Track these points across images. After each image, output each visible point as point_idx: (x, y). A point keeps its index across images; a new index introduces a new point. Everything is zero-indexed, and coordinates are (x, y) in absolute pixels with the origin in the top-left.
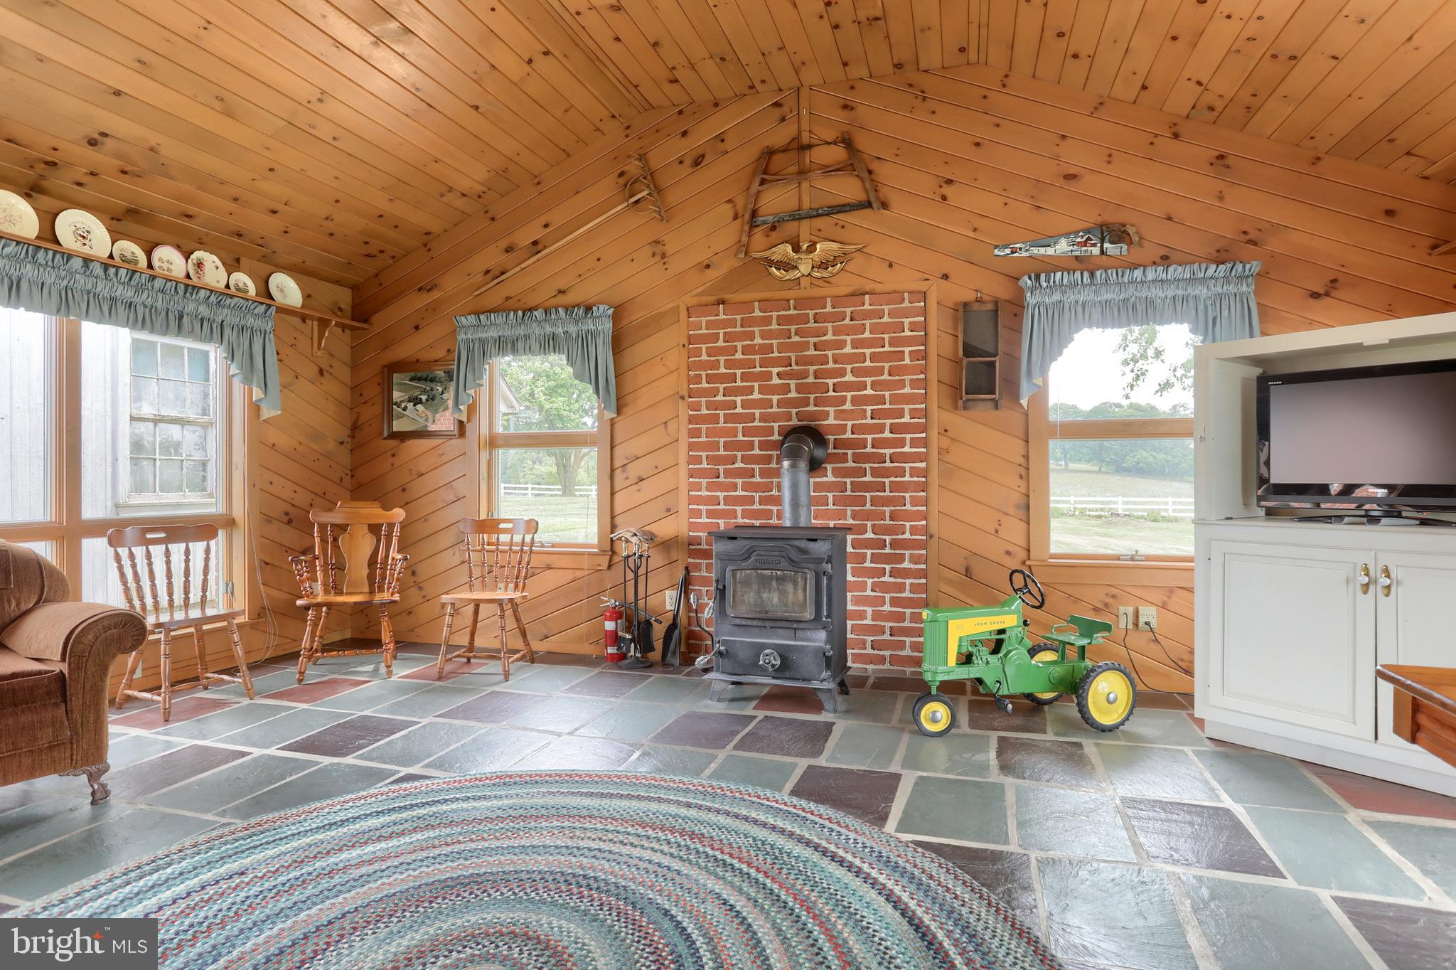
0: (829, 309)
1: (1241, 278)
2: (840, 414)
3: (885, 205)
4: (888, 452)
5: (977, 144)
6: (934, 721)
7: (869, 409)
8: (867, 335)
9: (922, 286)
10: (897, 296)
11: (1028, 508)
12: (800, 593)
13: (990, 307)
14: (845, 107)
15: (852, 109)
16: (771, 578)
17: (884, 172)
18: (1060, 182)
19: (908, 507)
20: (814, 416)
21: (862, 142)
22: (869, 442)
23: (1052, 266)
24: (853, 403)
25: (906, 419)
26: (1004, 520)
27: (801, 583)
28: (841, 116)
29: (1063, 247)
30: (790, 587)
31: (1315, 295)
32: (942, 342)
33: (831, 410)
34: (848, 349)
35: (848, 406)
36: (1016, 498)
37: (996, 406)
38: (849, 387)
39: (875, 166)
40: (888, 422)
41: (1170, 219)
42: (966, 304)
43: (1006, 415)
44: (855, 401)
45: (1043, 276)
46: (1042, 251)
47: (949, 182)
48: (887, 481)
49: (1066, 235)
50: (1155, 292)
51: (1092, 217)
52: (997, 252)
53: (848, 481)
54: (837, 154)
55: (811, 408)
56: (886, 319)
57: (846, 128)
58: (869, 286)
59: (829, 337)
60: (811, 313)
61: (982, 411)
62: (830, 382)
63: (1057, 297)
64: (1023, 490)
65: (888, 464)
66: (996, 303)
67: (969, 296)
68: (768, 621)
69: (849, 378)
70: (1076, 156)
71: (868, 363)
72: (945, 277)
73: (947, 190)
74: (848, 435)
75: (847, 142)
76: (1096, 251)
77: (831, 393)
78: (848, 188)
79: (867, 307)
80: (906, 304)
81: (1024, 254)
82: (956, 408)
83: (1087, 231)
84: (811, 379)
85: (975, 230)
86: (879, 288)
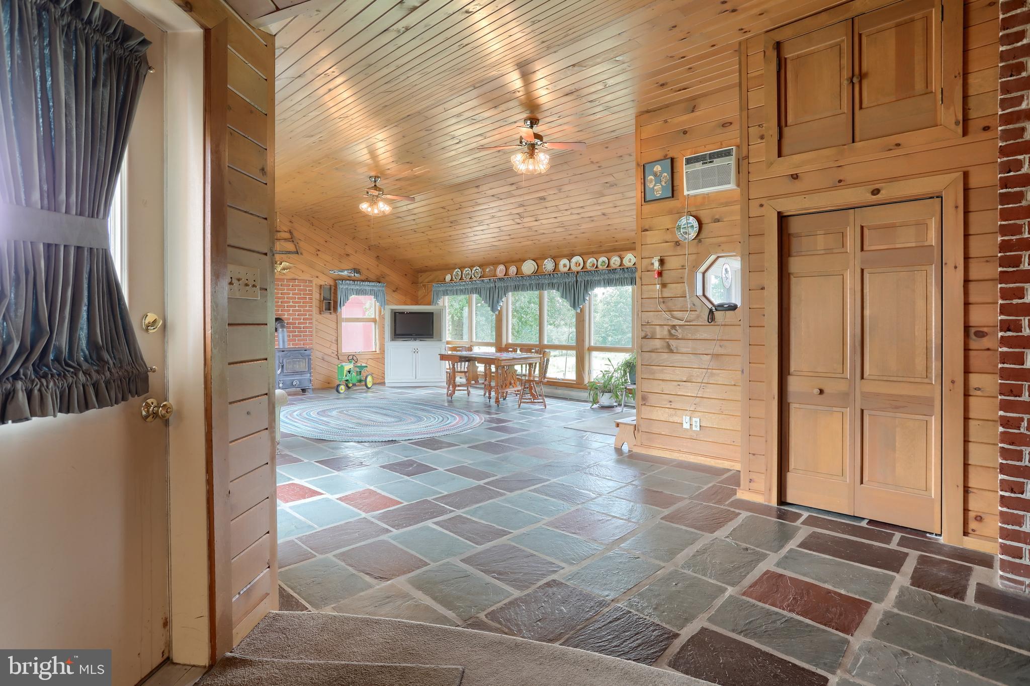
0: (285, 283)
1: (383, 286)
2: (289, 315)
3: (301, 254)
4: (302, 326)
5: (326, 241)
6: (342, 390)
7: (297, 313)
8: (296, 291)
9: (311, 279)
10: (305, 281)
11: (337, 340)
12: (304, 364)
13: (329, 287)
14: (291, 222)
15: (292, 223)
16: (296, 361)
17: (303, 245)
18: (345, 256)
19: (308, 341)
20: (281, 315)
21: (295, 233)
22: (297, 323)
23: (343, 279)
24: (292, 311)
25: (307, 317)
26: (332, 344)
27: (304, 361)
28: (289, 224)
29: (346, 273)
30: (301, 363)
31: (394, 291)
32: (316, 296)
33: (286, 313)
34: (291, 295)
35: (291, 312)
36: (334, 338)
37: (331, 313)
38: (291, 306)
39: (299, 241)
40: (302, 317)
41: (368, 269)
42: (321, 285)
43: (333, 316)
44: (293, 311)
45: (344, 281)
46: (341, 273)
47: (319, 250)
48: (302, 334)
49: (347, 270)
50: (367, 288)
51: (352, 266)
52: (330, 272)
53: (291, 334)
54: (287, 235)
55: (280, 312)
56: (302, 287)
57: (291, 228)
58: (297, 277)
59: (285, 291)
60: (280, 283)
61: (327, 315)
62: (286, 305)
63: (347, 287)
64: (336, 336)
65: (302, 329)
66: (330, 286)
67: (323, 283)
68: (296, 373)
69: (291, 304)
70: (349, 250)
71: (297, 300)
72: (317, 277)
73: (318, 253)
74: (291, 321)
75: (290, 232)
76: (353, 275)
77: (286, 308)
78: (290, 247)
79: (296, 283)
80: (307, 284)
81: (337, 273)
82: (321, 314)
83: (351, 270)
84: (280, 304)
85: (325, 265)
86: (300, 278)
